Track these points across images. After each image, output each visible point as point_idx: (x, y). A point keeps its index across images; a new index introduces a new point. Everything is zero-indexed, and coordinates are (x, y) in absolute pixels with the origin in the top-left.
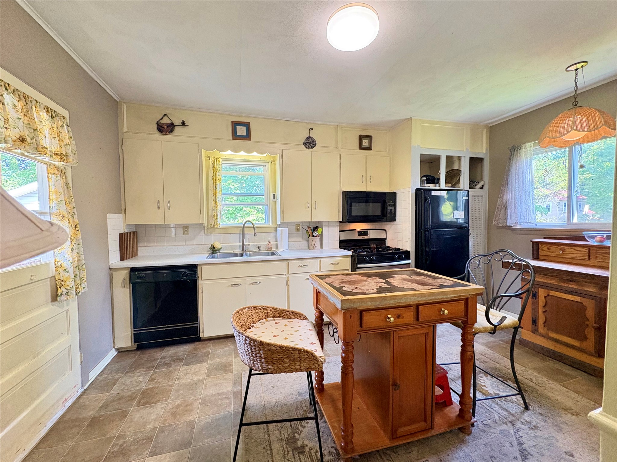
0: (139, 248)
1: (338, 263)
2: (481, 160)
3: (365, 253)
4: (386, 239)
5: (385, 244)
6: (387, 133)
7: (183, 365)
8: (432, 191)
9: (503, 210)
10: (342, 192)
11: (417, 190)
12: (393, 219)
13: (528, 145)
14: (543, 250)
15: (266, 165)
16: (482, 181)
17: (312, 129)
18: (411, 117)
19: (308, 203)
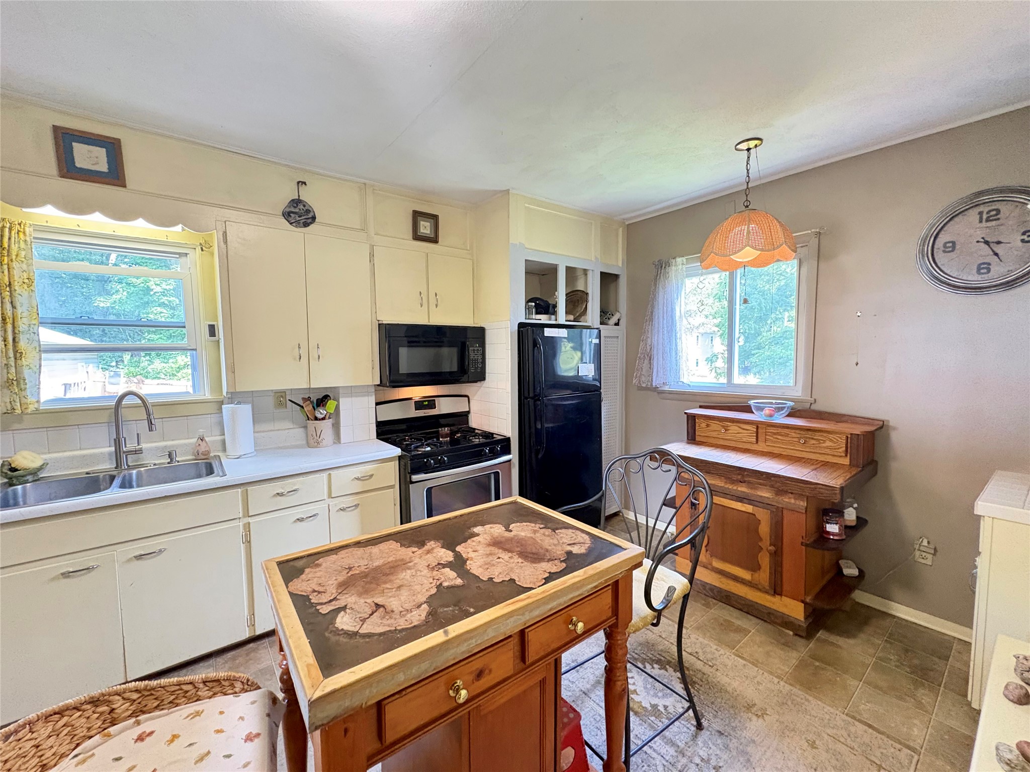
1: (371, 476)
2: (616, 277)
3: (429, 449)
4: (469, 412)
5: (468, 423)
6: (466, 213)
8: (545, 329)
9: (646, 361)
10: (379, 324)
11: (521, 325)
12: (480, 376)
13: (679, 260)
14: (701, 428)
15: (186, 254)
16: (618, 313)
17: (305, 183)
18: (509, 190)
19: (299, 348)
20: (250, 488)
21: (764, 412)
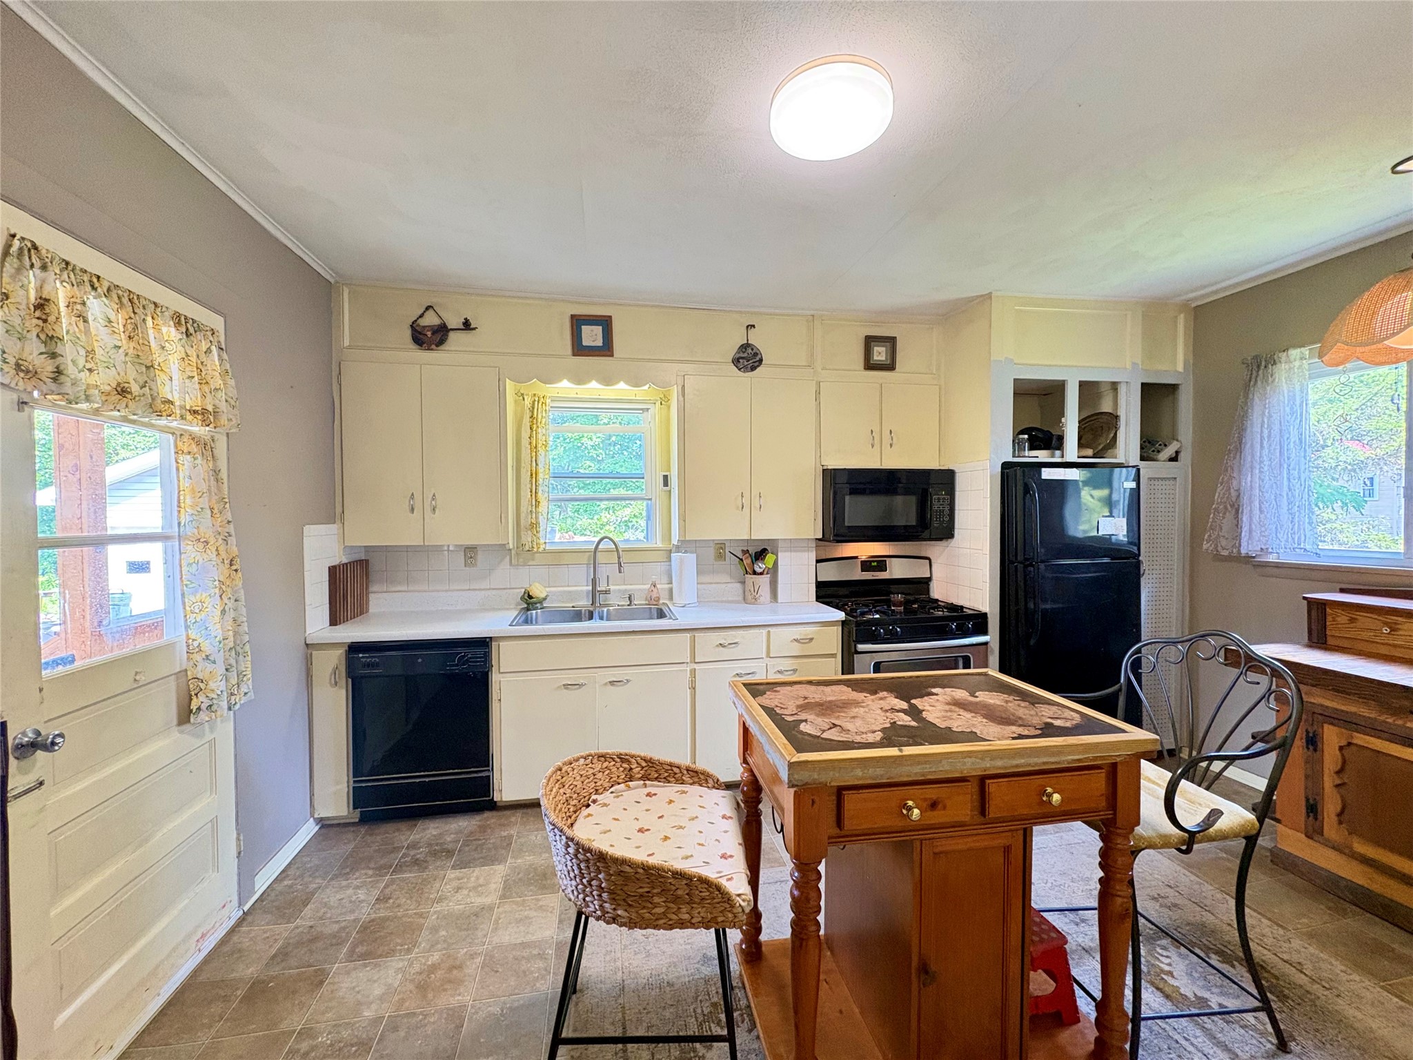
0: (372, 596)
1: (811, 639)
2: (1171, 389)
3: (877, 616)
4: (930, 579)
5: (928, 591)
6: (932, 328)
7: (454, 867)
8: (1043, 469)
9: (1230, 516)
10: (824, 470)
11: (1006, 466)
12: (947, 533)
13: (1294, 353)
14: (1337, 624)
15: (648, 409)
16: (1175, 442)
17: (754, 326)
18: (991, 293)
19: (742, 496)
20: (696, 634)
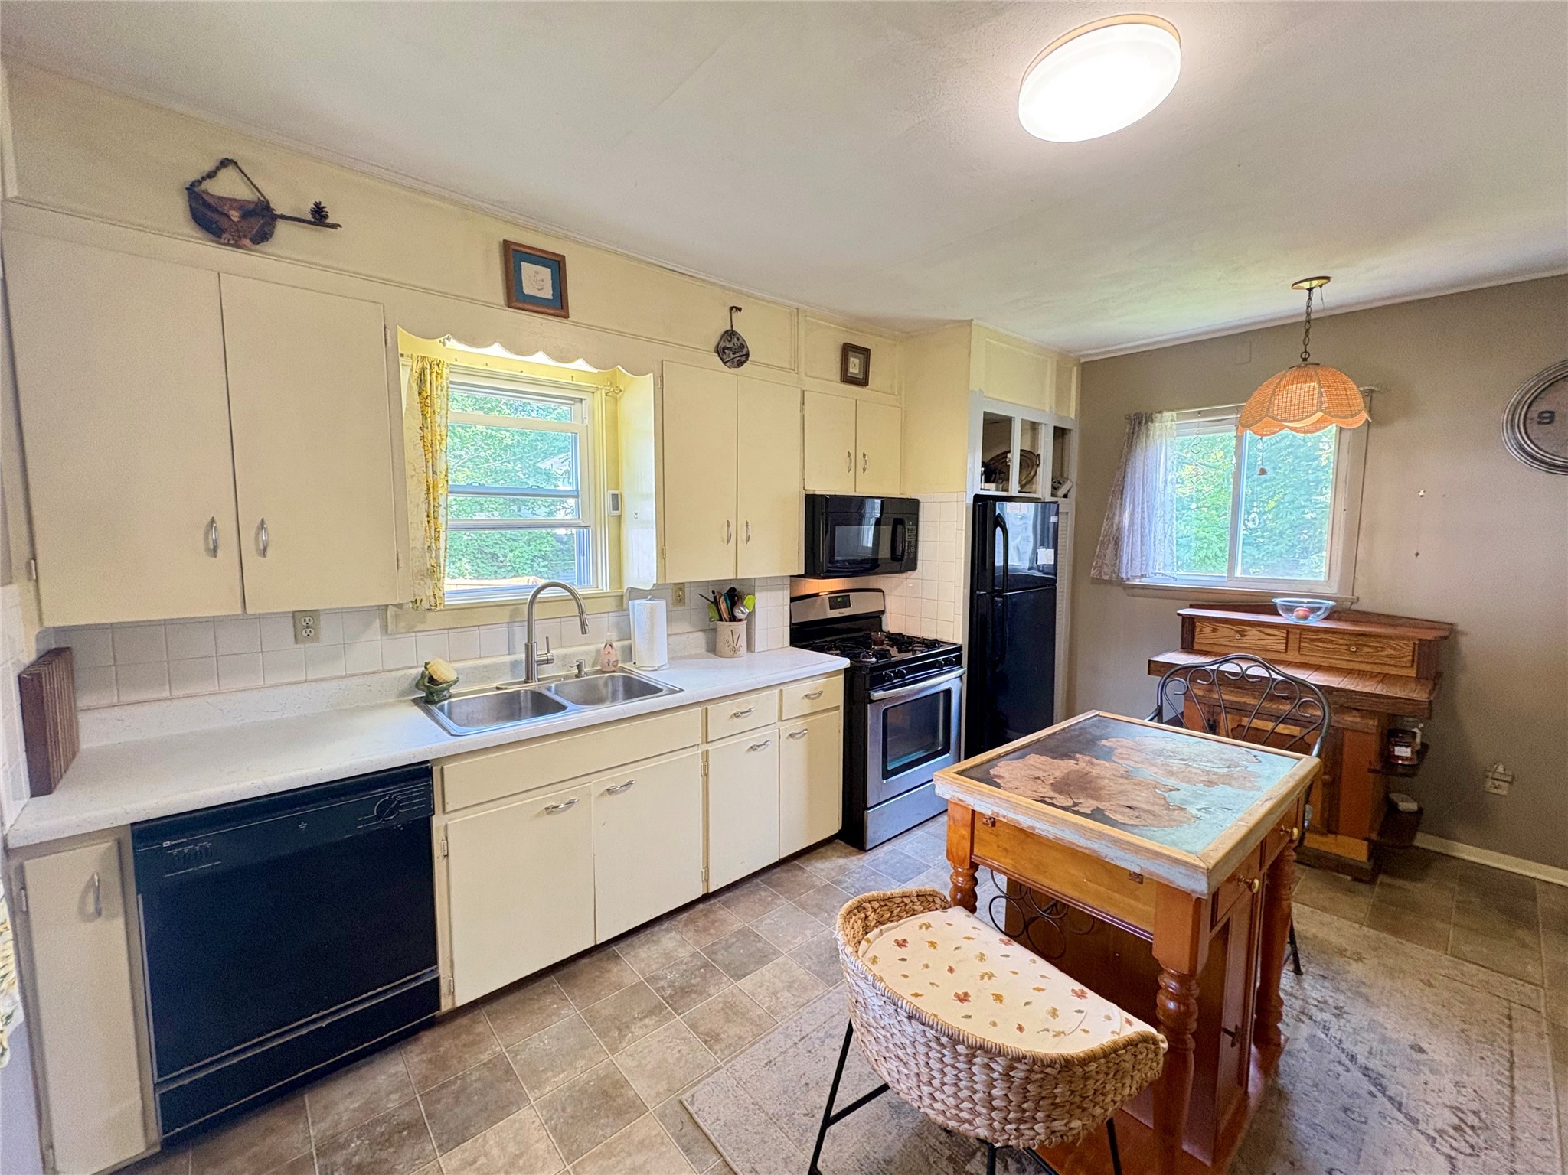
0: (84, 720)
1: (820, 693)
2: (1068, 433)
4: (883, 612)
5: (882, 625)
6: (895, 345)
7: (444, 1147)
9: (1111, 546)
10: (807, 495)
11: (977, 498)
12: (908, 565)
13: (1167, 415)
14: (1203, 634)
15: (582, 400)
16: (1067, 483)
17: (739, 309)
18: (972, 320)
20: (710, 707)
21: (1295, 614)
